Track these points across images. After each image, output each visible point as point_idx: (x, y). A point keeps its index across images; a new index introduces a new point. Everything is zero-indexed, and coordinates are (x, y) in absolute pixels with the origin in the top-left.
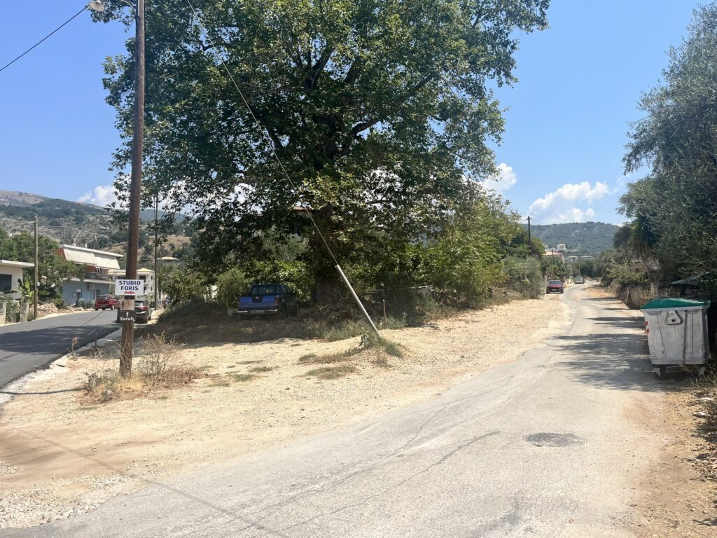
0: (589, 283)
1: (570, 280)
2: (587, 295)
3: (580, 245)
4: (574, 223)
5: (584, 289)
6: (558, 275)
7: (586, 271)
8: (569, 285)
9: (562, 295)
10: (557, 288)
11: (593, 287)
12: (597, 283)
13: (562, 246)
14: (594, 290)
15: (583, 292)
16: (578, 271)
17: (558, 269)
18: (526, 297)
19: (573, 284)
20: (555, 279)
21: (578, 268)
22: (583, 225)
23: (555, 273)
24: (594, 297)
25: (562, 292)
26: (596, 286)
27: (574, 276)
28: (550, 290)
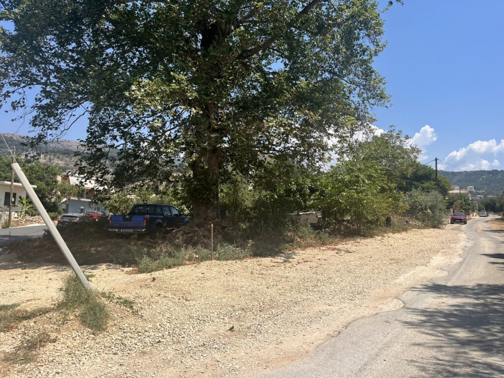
0: (492, 216)
1: (475, 214)
2: (488, 226)
3: (486, 187)
4: (481, 171)
5: (487, 222)
6: (464, 209)
7: (490, 207)
8: (475, 217)
9: (465, 225)
10: (461, 220)
11: (495, 220)
12: (498, 217)
13: (471, 188)
14: (496, 222)
15: (486, 224)
16: (482, 206)
17: (464, 203)
18: (428, 226)
19: (478, 217)
20: (461, 212)
21: (482, 204)
22: (489, 172)
23: (461, 207)
24: (494, 229)
25: (465, 223)
26: (498, 219)
27: (479, 210)
28: (454, 221)
